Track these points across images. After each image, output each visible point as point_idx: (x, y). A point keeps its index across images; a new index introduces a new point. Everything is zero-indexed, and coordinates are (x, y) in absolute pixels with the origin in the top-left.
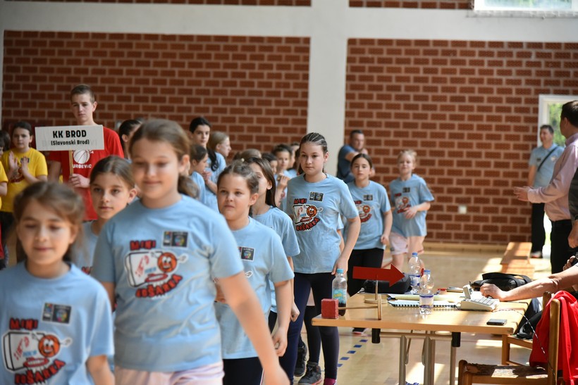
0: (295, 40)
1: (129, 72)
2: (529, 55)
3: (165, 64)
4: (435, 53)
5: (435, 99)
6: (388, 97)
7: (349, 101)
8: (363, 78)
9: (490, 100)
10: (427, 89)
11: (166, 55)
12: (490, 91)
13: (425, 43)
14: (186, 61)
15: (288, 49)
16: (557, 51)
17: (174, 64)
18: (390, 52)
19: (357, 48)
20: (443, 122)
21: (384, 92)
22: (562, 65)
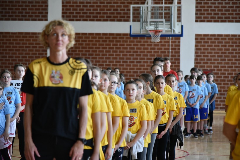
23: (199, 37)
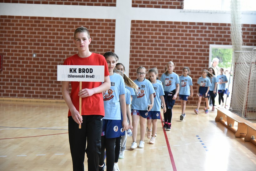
0: (109, 20)
1: (39, 33)
2: (205, 28)
3: (54, 30)
4: (167, 27)
5: (167, 45)
6: (148, 45)
7: (131, 46)
8: (137, 37)
9: (190, 46)
10: (164, 41)
11: (54, 26)
12: (189, 43)
13: (163, 22)
14: (63, 29)
15: (106, 24)
16: (217, 26)
17: (58, 30)
18: (149, 26)
19: (135, 24)
20: (170, 55)
21: (146, 43)
22: (219, 32)
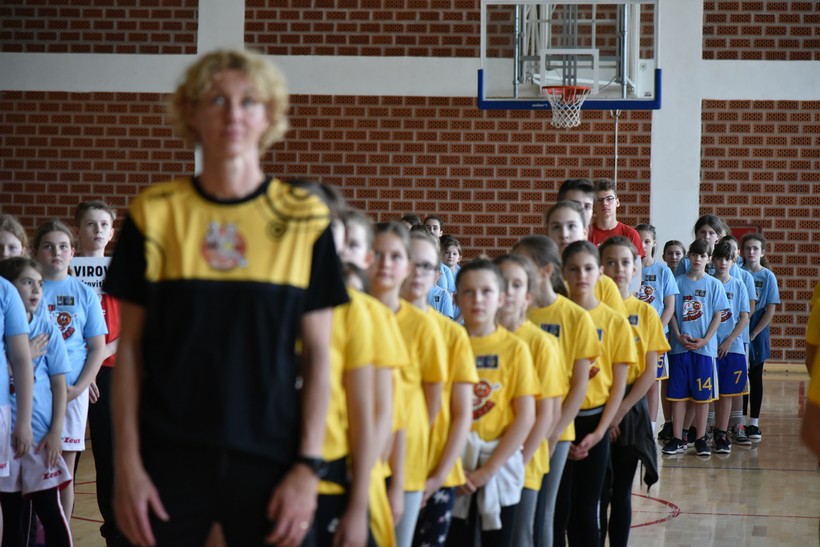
23: (716, 111)
